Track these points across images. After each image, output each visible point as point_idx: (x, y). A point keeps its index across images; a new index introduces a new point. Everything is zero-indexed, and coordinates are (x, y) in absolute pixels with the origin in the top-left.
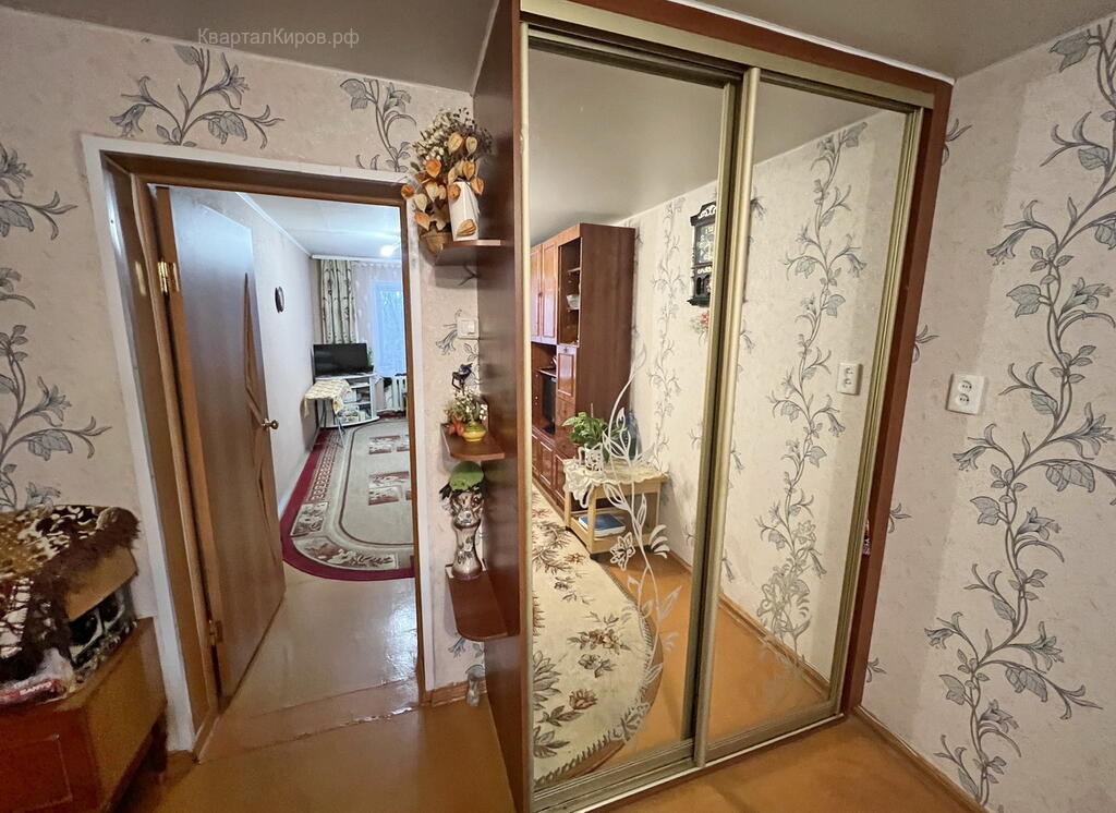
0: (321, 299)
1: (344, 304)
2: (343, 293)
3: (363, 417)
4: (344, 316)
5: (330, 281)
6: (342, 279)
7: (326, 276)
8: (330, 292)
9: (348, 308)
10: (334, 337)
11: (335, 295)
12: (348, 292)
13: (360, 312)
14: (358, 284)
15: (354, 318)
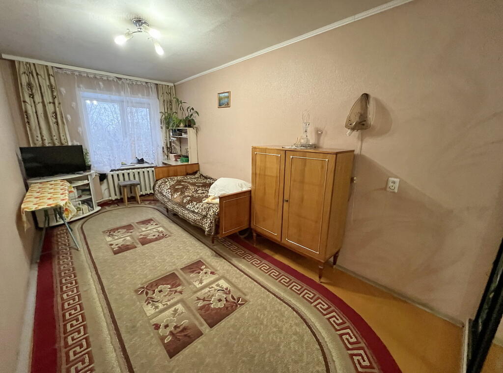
0: (20, 102)
1: (50, 108)
2: (48, 98)
3: (86, 211)
4: (52, 120)
5: (30, 85)
6: (45, 84)
7: (24, 79)
8: (32, 96)
9: (55, 113)
10: (43, 140)
11: (38, 98)
12: (54, 98)
13: (69, 116)
14: (63, 90)
15: (63, 123)
